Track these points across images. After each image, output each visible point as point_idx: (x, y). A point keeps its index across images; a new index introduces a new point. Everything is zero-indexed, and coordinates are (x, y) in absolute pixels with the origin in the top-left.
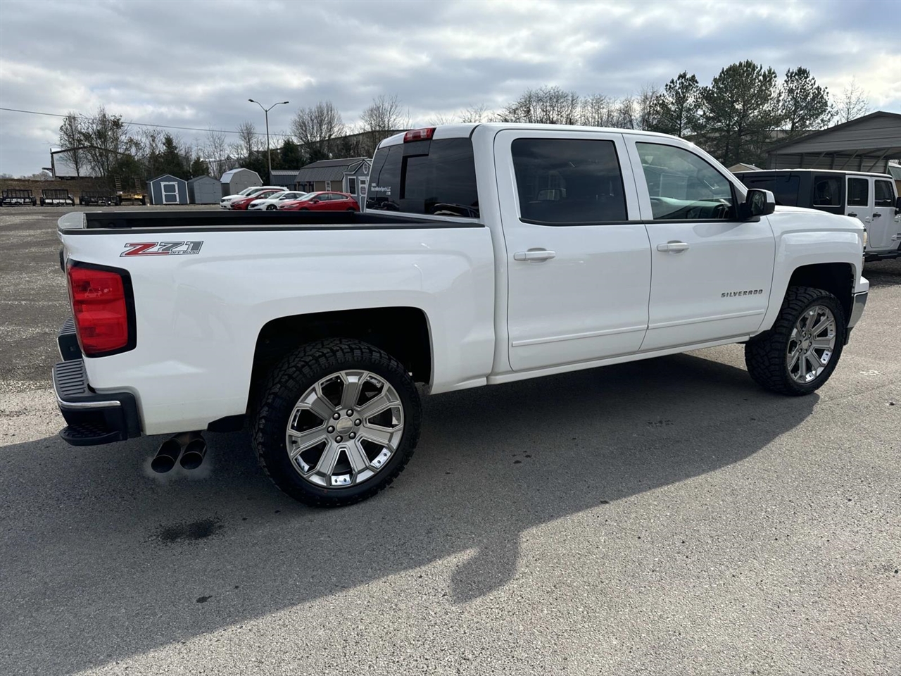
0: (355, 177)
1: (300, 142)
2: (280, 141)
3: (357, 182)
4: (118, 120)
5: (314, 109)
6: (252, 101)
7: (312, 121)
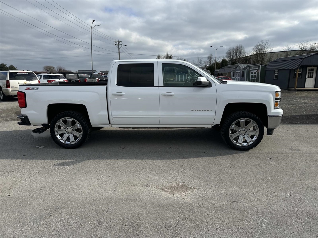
0: (235, 71)
1: (228, 59)
2: (221, 59)
3: (235, 73)
4: (171, 56)
5: (235, 47)
6: (211, 46)
7: (233, 52)
